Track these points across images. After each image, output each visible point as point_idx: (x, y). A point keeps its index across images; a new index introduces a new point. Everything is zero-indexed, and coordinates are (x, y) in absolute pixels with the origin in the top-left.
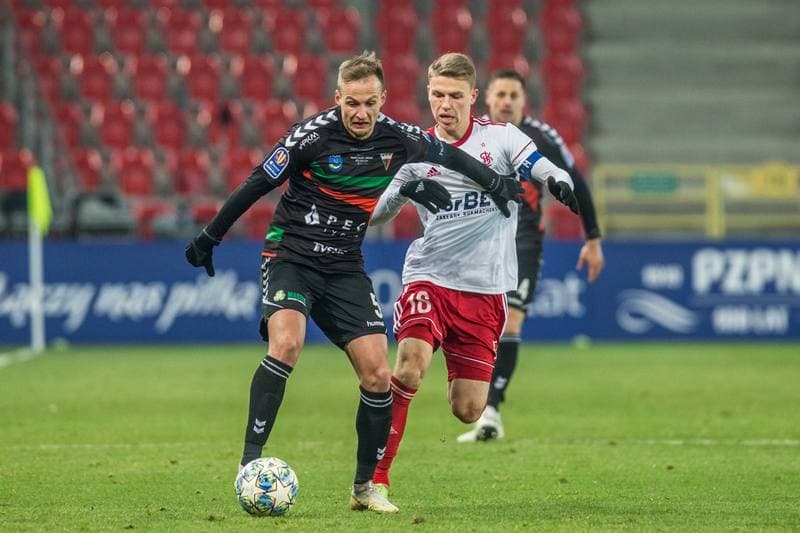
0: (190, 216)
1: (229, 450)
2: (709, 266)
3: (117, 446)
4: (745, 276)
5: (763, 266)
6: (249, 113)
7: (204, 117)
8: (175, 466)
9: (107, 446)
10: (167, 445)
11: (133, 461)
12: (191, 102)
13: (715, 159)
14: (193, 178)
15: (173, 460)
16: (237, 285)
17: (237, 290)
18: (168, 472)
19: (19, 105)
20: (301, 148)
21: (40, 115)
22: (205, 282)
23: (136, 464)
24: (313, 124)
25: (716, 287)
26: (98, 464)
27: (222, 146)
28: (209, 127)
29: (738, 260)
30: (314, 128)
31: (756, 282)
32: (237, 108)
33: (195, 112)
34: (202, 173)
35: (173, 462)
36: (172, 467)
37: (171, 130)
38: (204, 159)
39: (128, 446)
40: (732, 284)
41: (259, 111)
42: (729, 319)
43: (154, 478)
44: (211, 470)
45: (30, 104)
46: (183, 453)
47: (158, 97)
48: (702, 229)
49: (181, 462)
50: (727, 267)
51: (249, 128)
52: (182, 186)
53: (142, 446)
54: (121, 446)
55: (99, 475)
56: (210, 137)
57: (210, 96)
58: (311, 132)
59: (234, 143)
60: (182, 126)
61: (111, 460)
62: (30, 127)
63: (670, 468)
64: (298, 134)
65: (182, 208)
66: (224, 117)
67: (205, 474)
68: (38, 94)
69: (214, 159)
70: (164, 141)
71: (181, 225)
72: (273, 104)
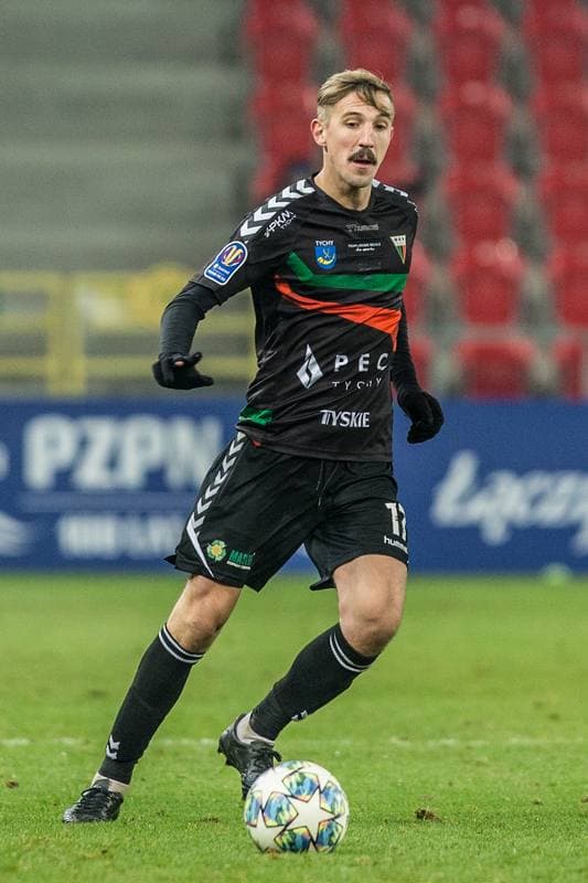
2: (52, 443)
4: (113, 463)
5: (144, 443)
13: (68, 264)
25: (64, 479)
29: (102, 433)
31: (131, 472)
40: (92, 474)
42: (84, 535)
48: (41, 380)
50: (83, 444)
63: (13, 785)
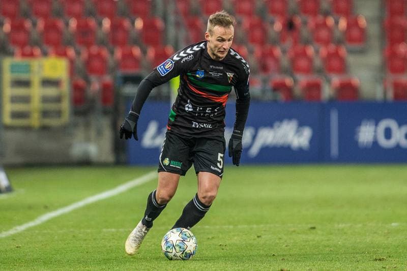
0: (269, 86)
1: (293, 229)
3: (224, 227)
6: (305, 23)
7: (278, 26)
8: (260, 239)
9: (218, 227)
10: (255, 226)
11: (234, 236)
12: (270, 17)
14: (271, 63)
15: (259, 235)
16: (298, 128)
17: (298, 132)
18: (255, 242)
19: (165, 19)
20: (182, 62)
21: (177, 24)
22: (279, 127)
23: (236, 238)
24: (191, 50)
26: (213, 238)
27: (288, 44)
28: (281, 32)
30: (191, 52)
32: (298, 20)
33: (272, 23)
34: (277, 60)
35: (258, 237)
36: (257, 239)
37: (258, 33)
38: (278, 51)
39: (231, 227)
41: (311, 21)
43: (247, 247)
44: (282, 241)
45: (172, 18)
46: (265, 231)
47: (249, 14)
49: (263, 237)
51: (305, 32)
52: (264, 68)
53: (240, 227)
54: (227, 226)
55: (213, 244)
56: (282, 38)
57: (281, 13)
58: (189, 54)
59: (296, 42)
60: (264, 32)
61: (221, 236)
62: (172, 32)
64: (182, 54)
65: (265, 81)
66: (290, 26)
67: (277, 243)
68: (176, 13)
69: (284, 52)
70: (253, 41)
71: (264, 91)
72: (320, 18)
